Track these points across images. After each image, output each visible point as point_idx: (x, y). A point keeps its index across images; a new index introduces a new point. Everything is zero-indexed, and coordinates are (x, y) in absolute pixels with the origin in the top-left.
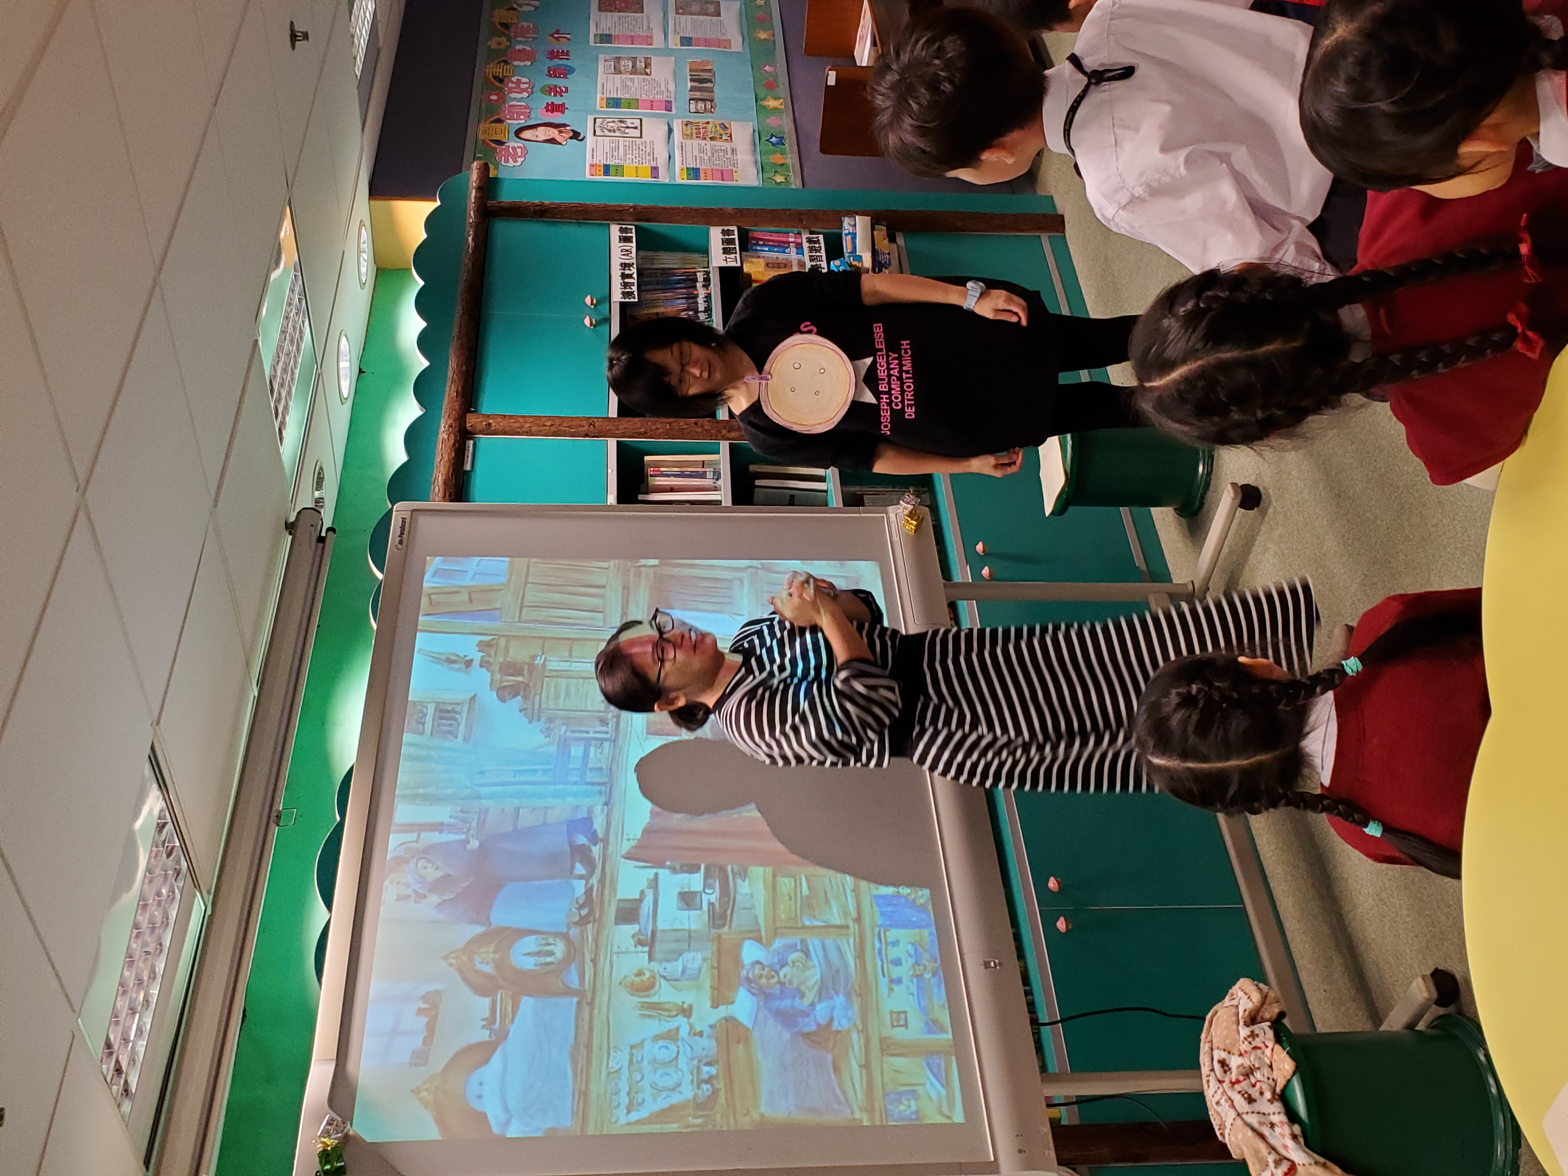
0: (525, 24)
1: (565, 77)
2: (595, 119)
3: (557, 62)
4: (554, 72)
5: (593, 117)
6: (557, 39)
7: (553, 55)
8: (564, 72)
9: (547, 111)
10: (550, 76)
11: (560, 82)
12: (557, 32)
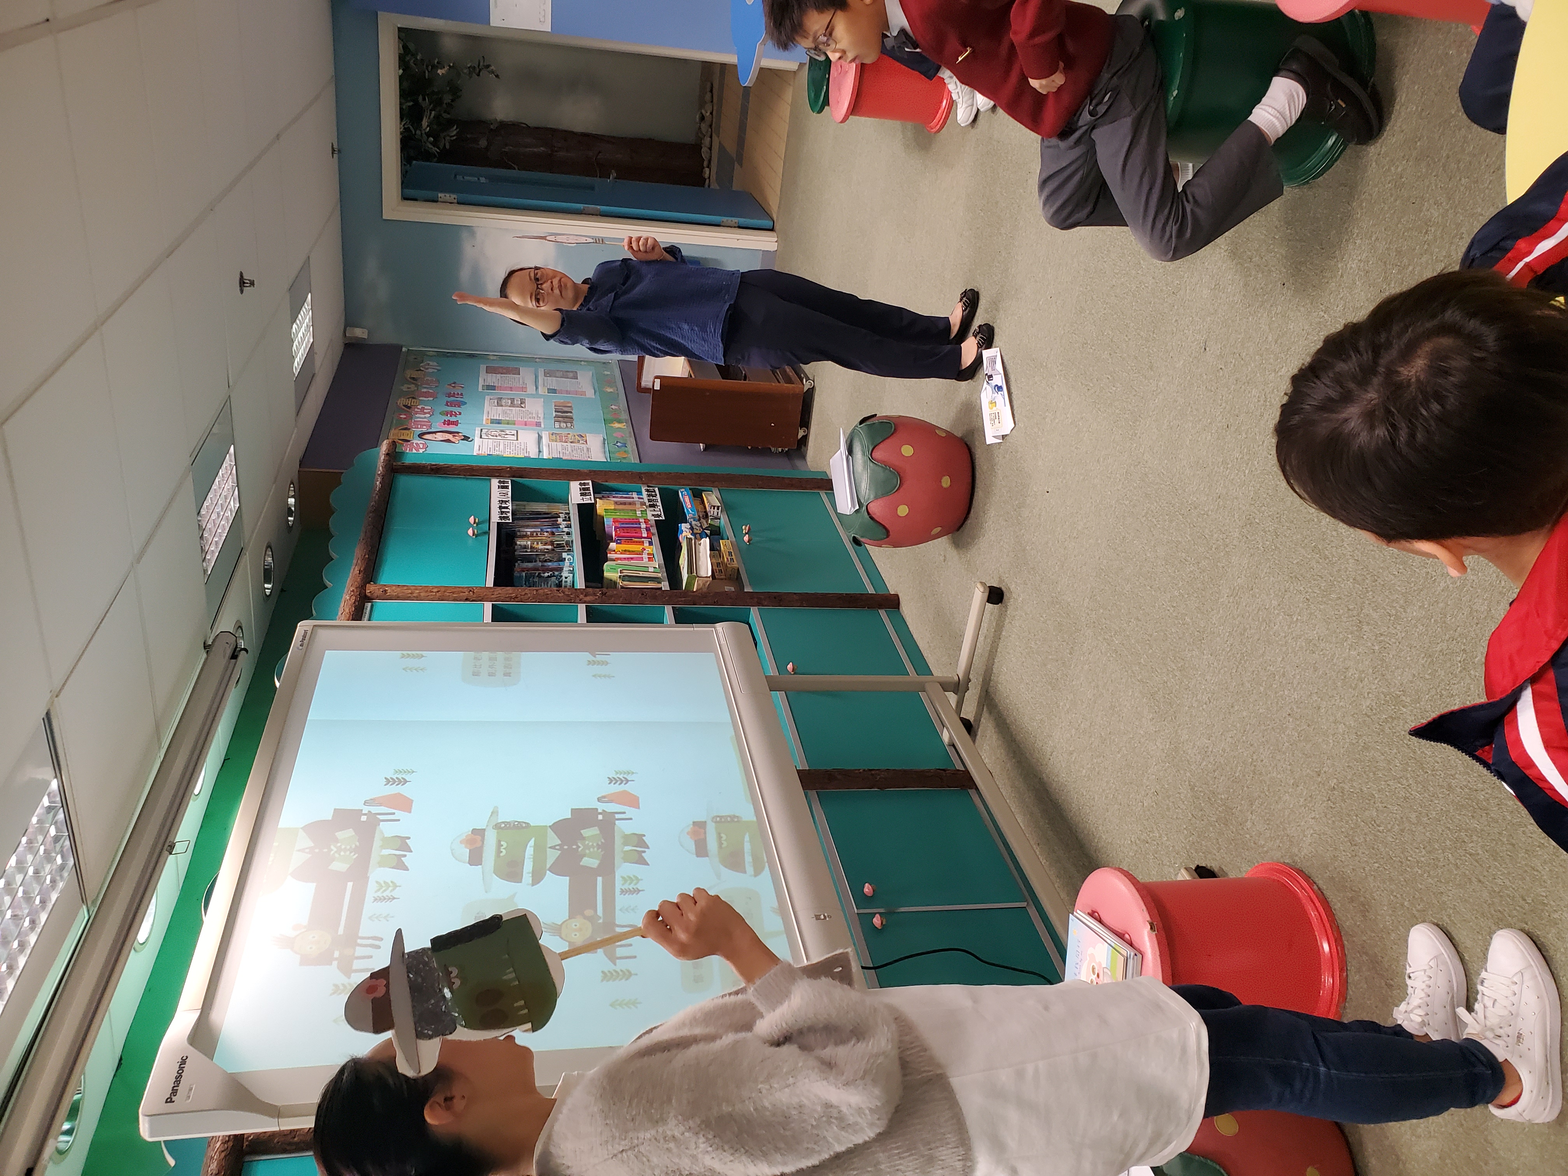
0: (429, 379)
1: (459, 406)
2: (481, 430)
3: (452, 399)
4: (452, 404)
5: (480, 429)
6: (454, 387)
7: (449, 395)
8: (459, 404)
9: (444, 424)
10: (448, 405)
11: (456, 409)
12: (454, 383)
